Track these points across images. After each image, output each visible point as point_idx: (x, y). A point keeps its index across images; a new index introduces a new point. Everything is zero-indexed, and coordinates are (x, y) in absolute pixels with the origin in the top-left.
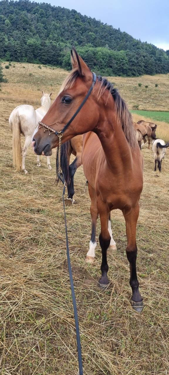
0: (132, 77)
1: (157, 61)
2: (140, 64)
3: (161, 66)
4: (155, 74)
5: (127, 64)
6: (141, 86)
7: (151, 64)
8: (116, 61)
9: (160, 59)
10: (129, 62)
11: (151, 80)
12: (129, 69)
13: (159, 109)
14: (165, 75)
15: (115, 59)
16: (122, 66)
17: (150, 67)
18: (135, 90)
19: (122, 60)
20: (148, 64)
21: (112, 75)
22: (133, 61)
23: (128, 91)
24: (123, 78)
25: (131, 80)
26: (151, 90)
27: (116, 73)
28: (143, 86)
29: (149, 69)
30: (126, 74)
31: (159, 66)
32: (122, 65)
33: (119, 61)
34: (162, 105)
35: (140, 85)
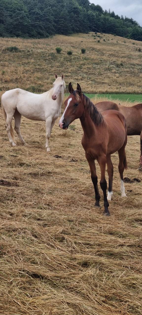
0: (39, 38)
1: (72, 13)
2: (47, 17)
3: (79, 21)
4: (72, 33)
5: (28, 18)
6: (61, 52)
7: (64, 18)
8: (9, 12)
9: (76, 10)
10: (30, 14)
11: (71, 43)
12: (32, 25)
13: (106, 90)
14: (87, 35)
15: (7, 8)
16: (21, 21)
17: (62, 22)
18: (52, 59)
19: (18, 11)
20: (59, 18)
21: (5, 34)
22: (37, 13)
23: (42, 60)
24: (25, 41)
25: (39, 43)
26: (78, 58)
27: (11, 32)
28: (64, 53)
29: (61, 25)
30: (29, 33)
31: (76, 21)
32: (21, 18)
33: (15, 12)
34: (106, 83)
35: (59, 51)
